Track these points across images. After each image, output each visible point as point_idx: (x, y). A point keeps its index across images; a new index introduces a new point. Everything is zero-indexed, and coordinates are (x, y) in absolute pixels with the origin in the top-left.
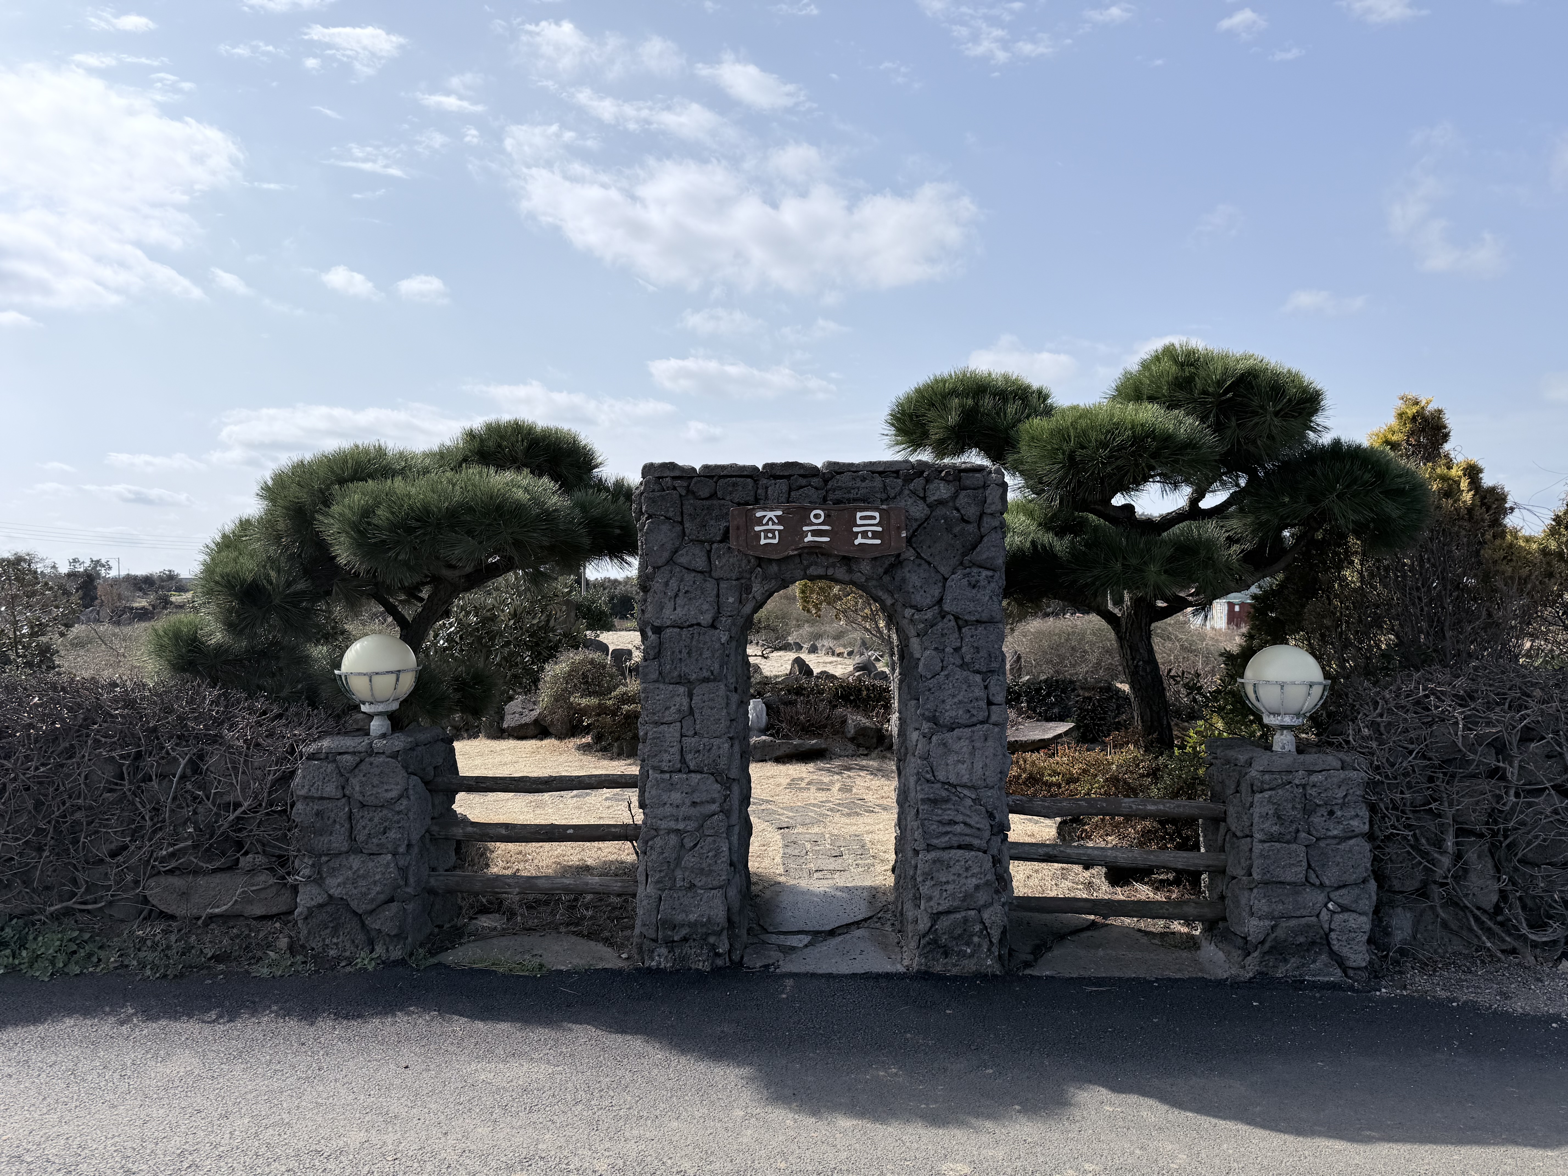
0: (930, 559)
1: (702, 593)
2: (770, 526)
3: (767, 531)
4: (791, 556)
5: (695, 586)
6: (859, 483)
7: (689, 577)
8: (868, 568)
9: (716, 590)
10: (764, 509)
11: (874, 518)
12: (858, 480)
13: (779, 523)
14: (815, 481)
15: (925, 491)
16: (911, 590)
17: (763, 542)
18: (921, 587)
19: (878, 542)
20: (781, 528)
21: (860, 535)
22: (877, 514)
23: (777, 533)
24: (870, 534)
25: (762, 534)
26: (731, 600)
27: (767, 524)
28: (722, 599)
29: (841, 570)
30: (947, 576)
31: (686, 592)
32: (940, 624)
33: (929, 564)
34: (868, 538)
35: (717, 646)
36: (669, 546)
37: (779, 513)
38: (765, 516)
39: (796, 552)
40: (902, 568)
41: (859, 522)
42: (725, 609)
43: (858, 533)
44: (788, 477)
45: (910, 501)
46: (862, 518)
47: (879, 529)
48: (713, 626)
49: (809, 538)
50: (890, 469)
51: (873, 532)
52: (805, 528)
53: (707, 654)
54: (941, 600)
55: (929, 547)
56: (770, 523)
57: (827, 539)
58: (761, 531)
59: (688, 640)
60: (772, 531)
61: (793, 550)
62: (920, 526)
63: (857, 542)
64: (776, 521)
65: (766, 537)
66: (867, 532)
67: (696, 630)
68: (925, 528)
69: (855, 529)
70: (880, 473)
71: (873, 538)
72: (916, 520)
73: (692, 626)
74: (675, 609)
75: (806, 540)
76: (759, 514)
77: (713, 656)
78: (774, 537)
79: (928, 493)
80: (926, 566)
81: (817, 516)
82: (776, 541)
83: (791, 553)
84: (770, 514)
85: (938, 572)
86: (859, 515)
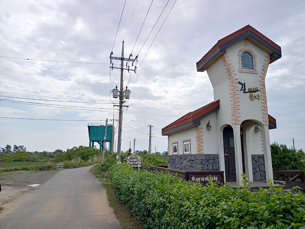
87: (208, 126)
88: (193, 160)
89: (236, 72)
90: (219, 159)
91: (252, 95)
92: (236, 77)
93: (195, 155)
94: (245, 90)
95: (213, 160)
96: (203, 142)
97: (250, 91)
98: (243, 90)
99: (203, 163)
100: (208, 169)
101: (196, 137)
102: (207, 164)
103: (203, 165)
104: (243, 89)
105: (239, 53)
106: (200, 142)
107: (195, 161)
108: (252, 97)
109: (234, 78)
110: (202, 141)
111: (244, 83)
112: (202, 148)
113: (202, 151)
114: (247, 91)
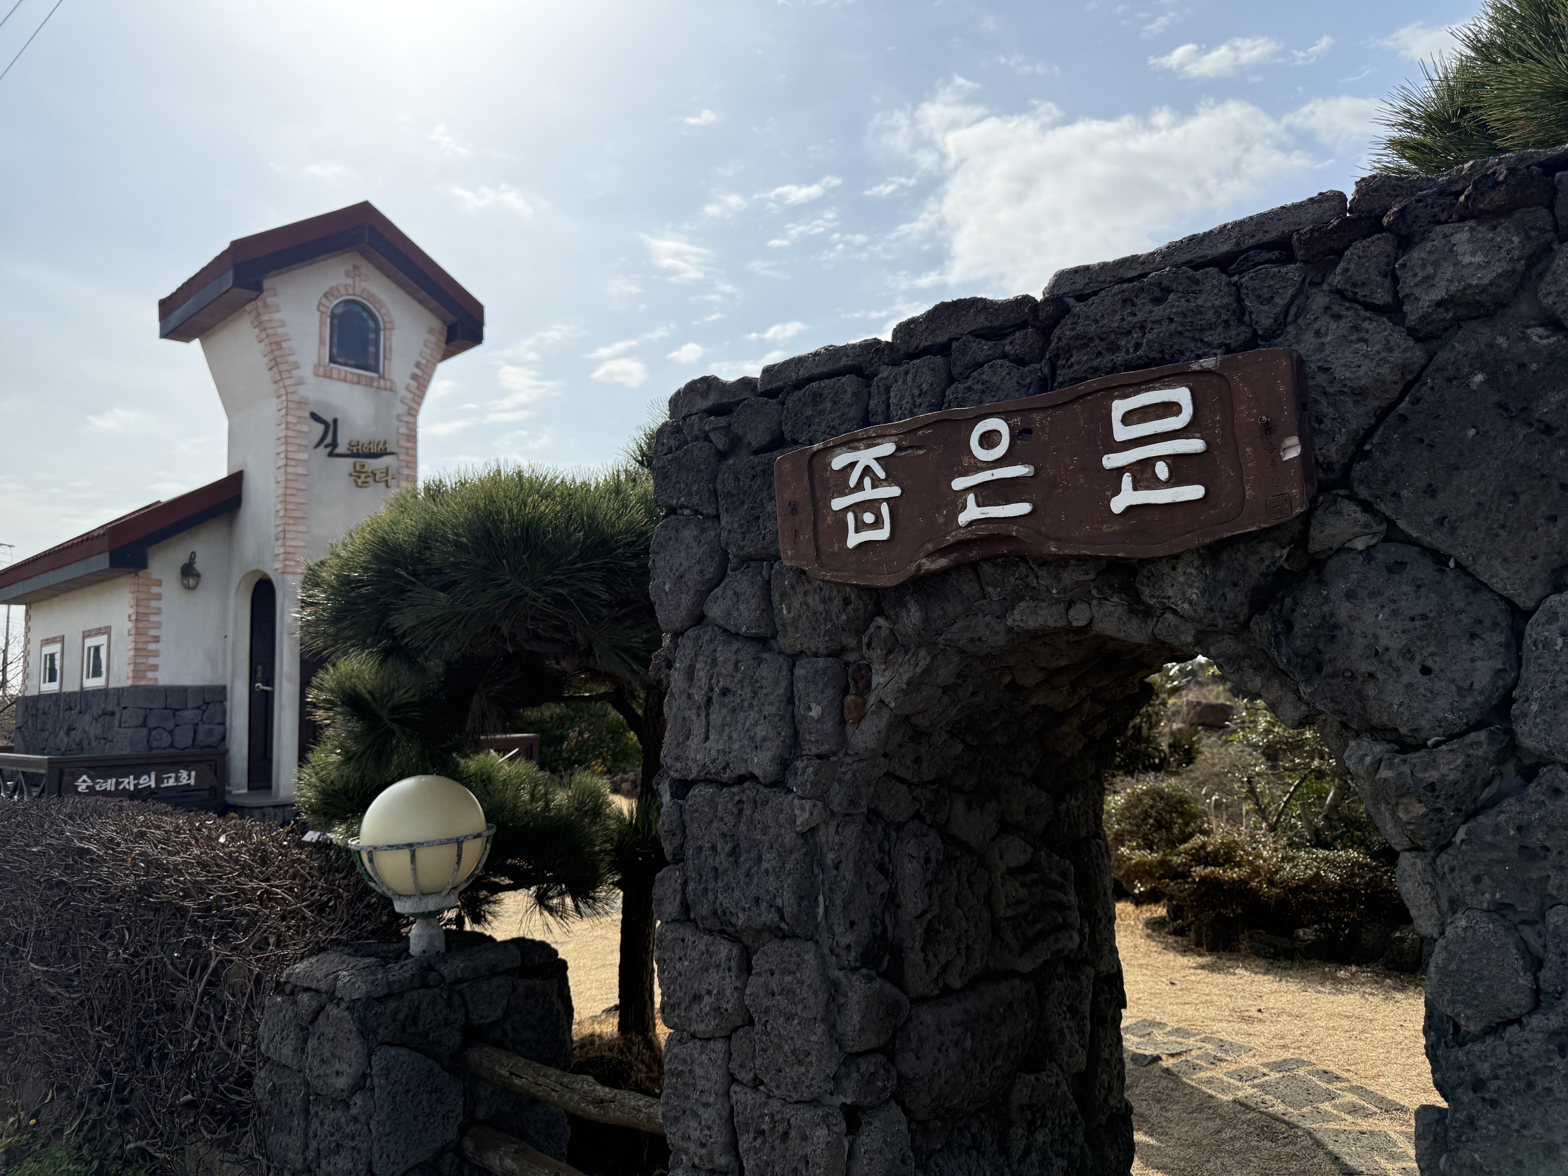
0: (1437, 539)
1: (755, 693)
2: (869, 493)
3: (859, 508)
4: (933, 574)
5: (739, 676)
6: (1145, 310)
7: (725, 653)
8: (1194, 594)
9: (784, 683)
10: (851, 444)
11: (1170, 409)
12: (1143, 299)
13: (890, 480)
14: (1015, 344)
15: (1396, 280)
16: (1364, 667)
17: (853, 540)
18: (1407, 654)
19: (1195, 492)
20: (894, 491)
21: (1127, 479)
22: (1182, 395)
23: (885, 509)
24: (1162, 471)
25: (850, 517)
26: (815, 712)
27: (859, 487)
28: (800, 711)
29: (1108, 607)
30: (1525, 601)
31: (725, 692)
32: (1511, 806)
33: (1439, 558)
34: (1155, 484)
35: (789, 838)
36: (692, 578)
37: (887, 449)
38: (853, 465)
39: (942, 562)
40: (1322, 582)
41: (1121, 433)
42: (807, 736)
43: (1120, 471)
44: (944, 350)
45: (1335, 330)
46: (1129, 418)
47: (1195, 445)
48: (779, 784)
49: (972, 512)
50: (1260, 238)
51: (1173, 460)
52: (959, 484)
53: (769, 861)
54: (1507, 700)
55: (1431, 491)
56: (867, 481)
57: (1022, 508)
58: (847, 509)
59: (730, 820)
60: (872, 505)
61: (929, 555)
62: (1382, 415)
63: (1118, 505)
64: (881, 474)
65: (860, 527)
66: (1148, 463)
67: (749, 791)
68: (1403, 418)
69: (1111, 461)
70: (1224, 263)
71: (1175, 480)
72: (1360, 394)
73: (741, 780)
74: (707, 738)
75: (963, 518)
76: (839, 462)
77: (783, 867)
78: (878, 523)
79: (1408, 283)
80: (1425, 570)
81: (989, 439)
82: (883, 534)
83: (928, 565)
84: (866, 457)
85: (1479, 586)
86: (1120, 407)
87: (189, 572)
88: (113, 714)
89: (306, 371)
90: (228, 704)
91: (363, 466)
92: (303, 391)
93: (120, 692)
94: (334, 444)
95: (198, 708)
96: (157, 639)
97: (358, 453)
98: (326, 446)
99: (151, 723)
100: (172, 745)
101: (130, 616)
102: (170, 726)
103: (150, 730)
104: (329, 440)
105: (324, 301)
106: (144, 639)
107: (118, 716)
108: (363, 476)
109: (295, 398)
110: (153, 632)
111: (335, 421)
112: (152, 661)
113: (150, 675)
114: (342, 448)
